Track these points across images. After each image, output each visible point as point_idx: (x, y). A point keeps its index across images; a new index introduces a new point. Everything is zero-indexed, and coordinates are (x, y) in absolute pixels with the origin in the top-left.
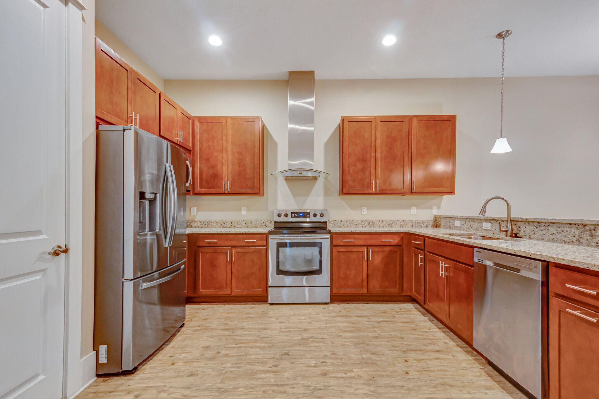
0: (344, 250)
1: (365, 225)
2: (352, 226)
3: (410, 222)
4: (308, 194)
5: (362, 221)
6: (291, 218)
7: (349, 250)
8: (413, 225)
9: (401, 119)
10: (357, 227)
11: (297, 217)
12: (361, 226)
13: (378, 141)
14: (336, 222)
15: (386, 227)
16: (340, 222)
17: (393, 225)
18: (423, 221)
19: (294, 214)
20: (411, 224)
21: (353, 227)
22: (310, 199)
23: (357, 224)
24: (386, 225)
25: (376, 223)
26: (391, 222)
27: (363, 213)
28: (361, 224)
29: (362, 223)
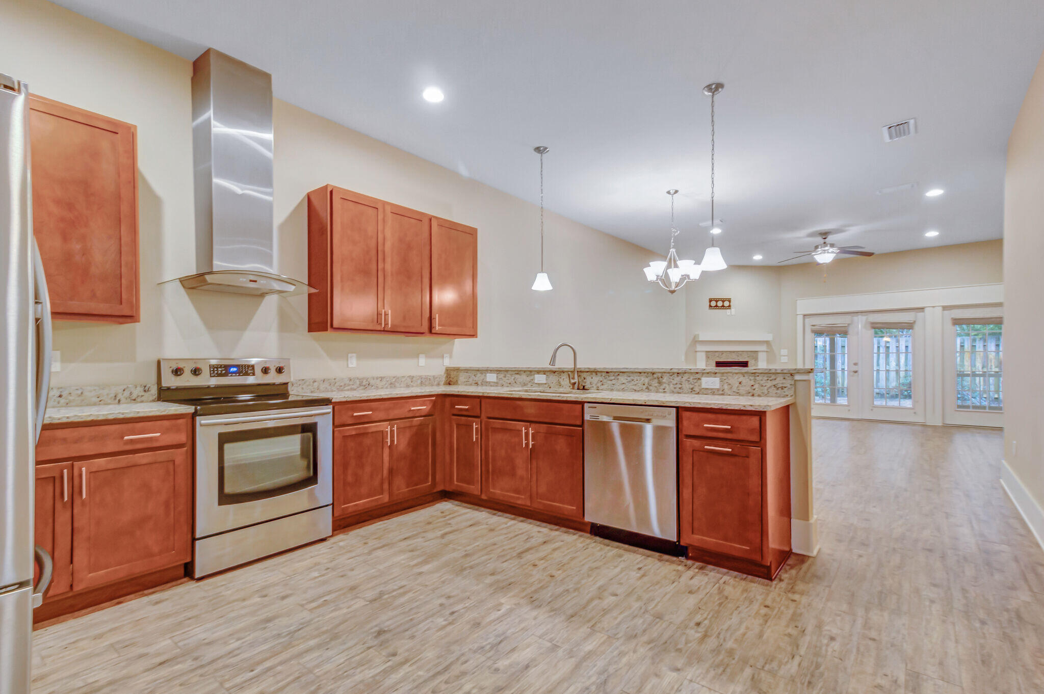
0: (354, 433)
1: (355, 387)
2: (334, 388)
3: (418, 377)
4: (243, 326)
5: (351, 380)
6: (211, 376)
7: (362, 431)
8: (422, 383)
9: (419, 217)
10: (342, 390)
11: (226, 375)
12: (349, 387)
13: (388, 244)
14: (305, 383)
15: (387, 388)
16: (312, 383)
17: (397, 385)
18: (434, 376)
19: (217, 368)
20: (419, 381)
21: (335, 391)
22: (249, 336)
23: (342, 384)
24: (386, 385)
25: (372, 382)
26: (394, 380)
27: (350, 366)
28: (349, 385)
29: (351, 383)
